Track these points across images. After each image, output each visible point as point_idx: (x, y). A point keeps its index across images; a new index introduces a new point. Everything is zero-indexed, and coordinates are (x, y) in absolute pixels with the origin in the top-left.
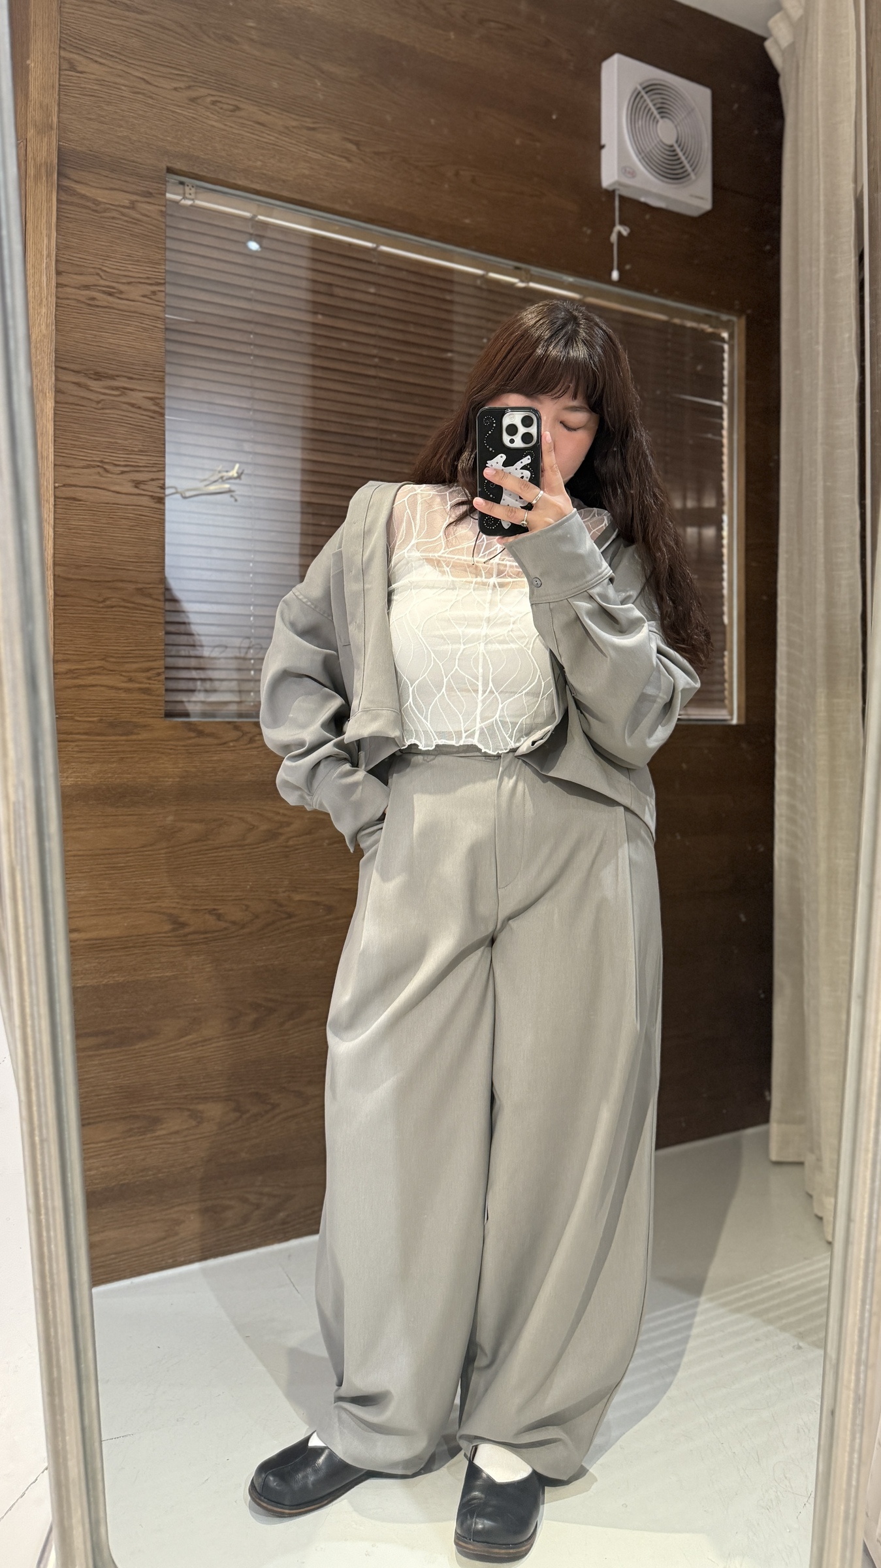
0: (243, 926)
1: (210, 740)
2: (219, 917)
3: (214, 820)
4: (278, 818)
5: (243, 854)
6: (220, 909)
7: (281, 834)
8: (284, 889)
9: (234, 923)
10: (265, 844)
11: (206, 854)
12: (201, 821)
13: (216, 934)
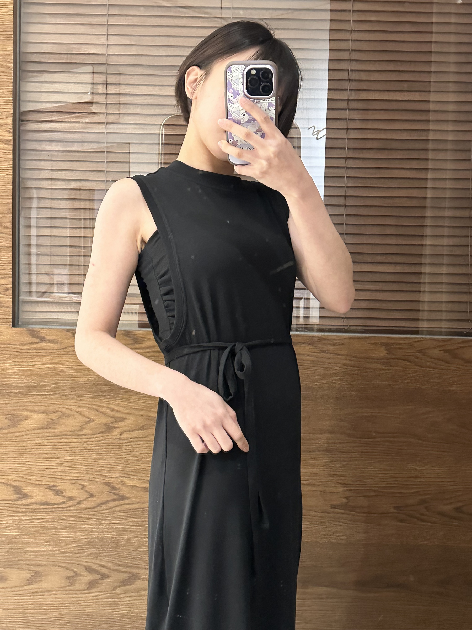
0: (79, 503)
1: (51, 345)
2: (58, 492)
3: (54, 412)
4: (112, 413)
5: (80, 442)
6: (59, 486)
7: (115, 428)
8: (118, 475)
9: (71, 499)
10: (101, 435)
11: (47, 440)
12: (43, 412)
13: (55, 506)
